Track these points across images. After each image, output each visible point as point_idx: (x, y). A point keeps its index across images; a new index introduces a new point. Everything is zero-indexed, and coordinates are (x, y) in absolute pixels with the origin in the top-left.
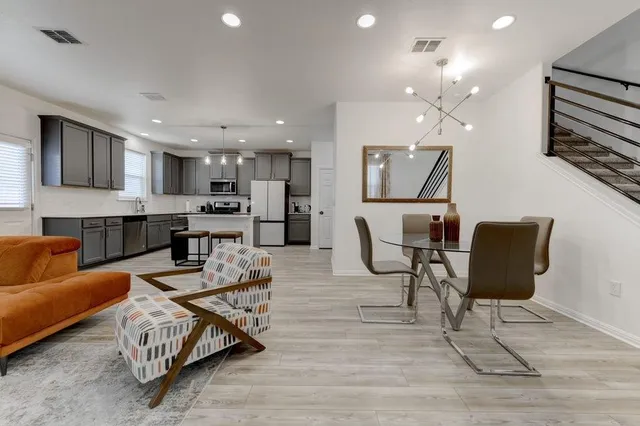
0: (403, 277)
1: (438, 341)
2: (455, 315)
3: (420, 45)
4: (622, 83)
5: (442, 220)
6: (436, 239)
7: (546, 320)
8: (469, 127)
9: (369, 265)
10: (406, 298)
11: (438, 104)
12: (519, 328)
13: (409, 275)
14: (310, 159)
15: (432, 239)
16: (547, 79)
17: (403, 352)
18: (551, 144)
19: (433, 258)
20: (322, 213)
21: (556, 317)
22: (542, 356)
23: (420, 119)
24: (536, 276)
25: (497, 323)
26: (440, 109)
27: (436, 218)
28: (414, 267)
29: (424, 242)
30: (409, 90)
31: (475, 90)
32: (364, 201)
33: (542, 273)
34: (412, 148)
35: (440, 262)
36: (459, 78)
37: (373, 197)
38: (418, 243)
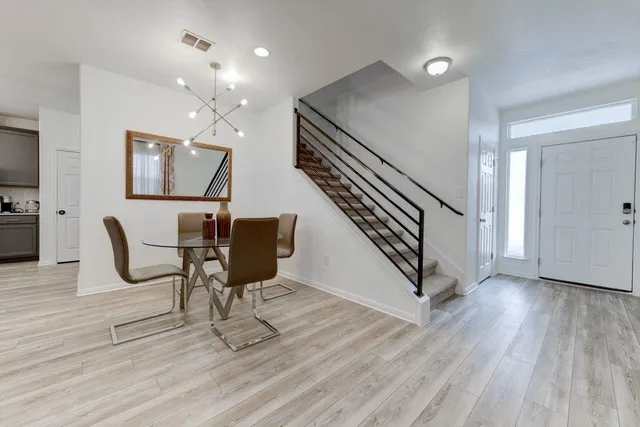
0: (174, 281)
1: (205, 335)
2: (224, 306)
3: (189, 38)
4: (336, 126)
5: (214, 218)
6: (208, 236)
7: (293, 290)
8: (241, 134)
9: (125, 274)
10: (178, 302)
11: (212, 104)
12: (276, 301)
13: (180, 278)
14: (36, 133)
15: (205, 238)
16: (296, 110)
17: (164, 360)
18: (298, 160)
19: (209, 255)
20: (62, 212)
21: (300, 286)
22: (284, 319)
23: (193, 115)
24: (279, 260)
25: (259, 302)
26: (214, 111)
27: (209, 216)
28: (186, 267)
29: (197, 241)
30: (181, 82)
31: (244, 102)
32: (128, 198)
33: (289, 257)
34: (187, 143)
35: (215, 259)
36: (232, 87)
37: (139, 193)
38: (190, 243)
